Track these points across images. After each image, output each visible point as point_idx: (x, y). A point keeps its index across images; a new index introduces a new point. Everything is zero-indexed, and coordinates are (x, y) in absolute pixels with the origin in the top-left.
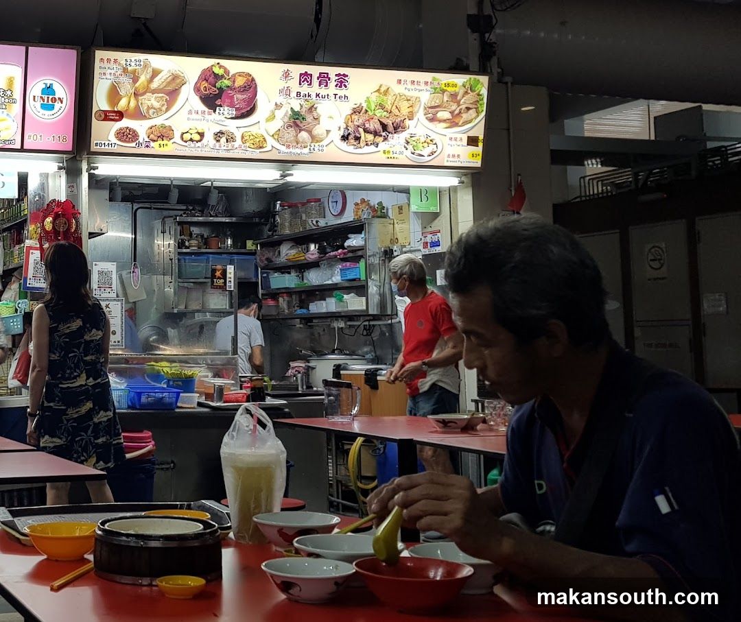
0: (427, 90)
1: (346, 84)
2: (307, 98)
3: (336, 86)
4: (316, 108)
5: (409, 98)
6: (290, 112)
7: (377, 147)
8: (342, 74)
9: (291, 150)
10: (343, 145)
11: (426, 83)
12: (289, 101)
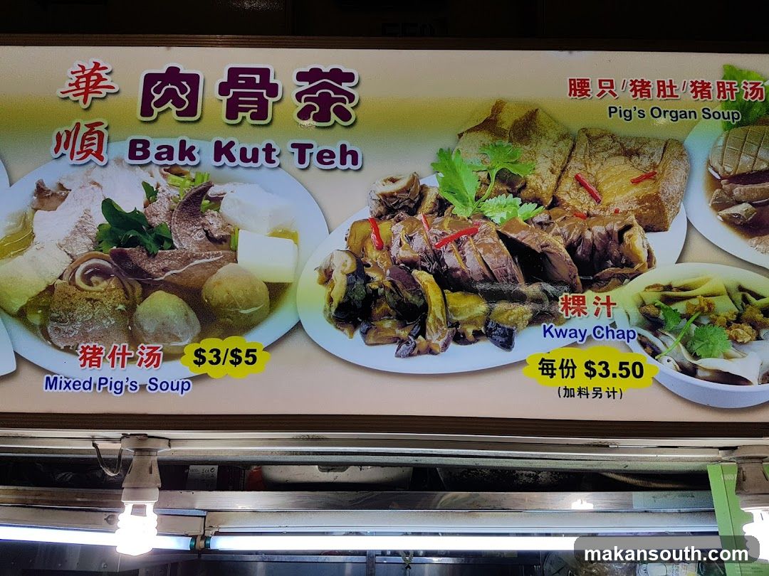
0: (707, 114)
1: (348, 106)
2: (176, 160)
3: (303, 114)
4: (217, 201)
5: (632, 145)
6: (100, 219)
7: (507, 344)
8: (326, 69)
9: (106, 370)
10: (350, 344)
11: (701, 89)
12: (97, 174)
